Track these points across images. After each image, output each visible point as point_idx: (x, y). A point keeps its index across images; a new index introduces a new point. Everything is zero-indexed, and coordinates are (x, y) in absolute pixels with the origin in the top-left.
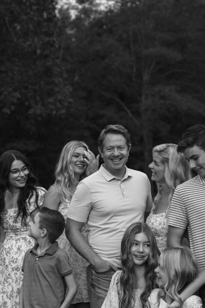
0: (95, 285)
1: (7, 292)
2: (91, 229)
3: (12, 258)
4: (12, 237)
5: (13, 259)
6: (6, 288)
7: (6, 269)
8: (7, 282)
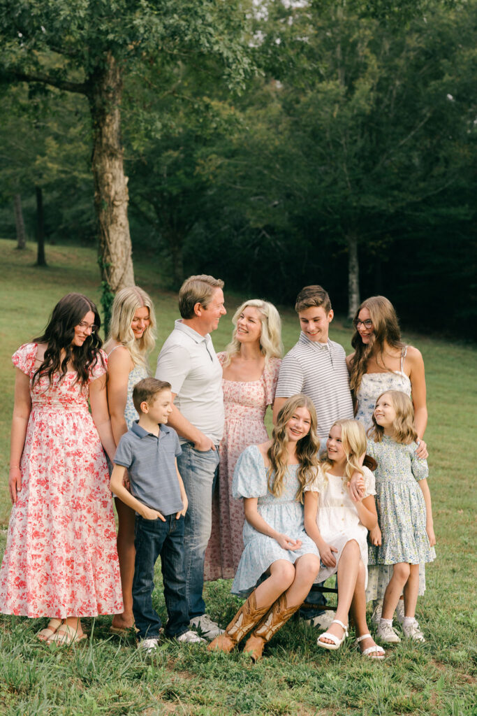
0: (195, 467)
1: (59, 485)
2: (181, 401)
3: (66, 440)
4: (58, 411)
5: (68, 441)
6: (57, 479)
7: (56, 454)
8: (58, 471)
